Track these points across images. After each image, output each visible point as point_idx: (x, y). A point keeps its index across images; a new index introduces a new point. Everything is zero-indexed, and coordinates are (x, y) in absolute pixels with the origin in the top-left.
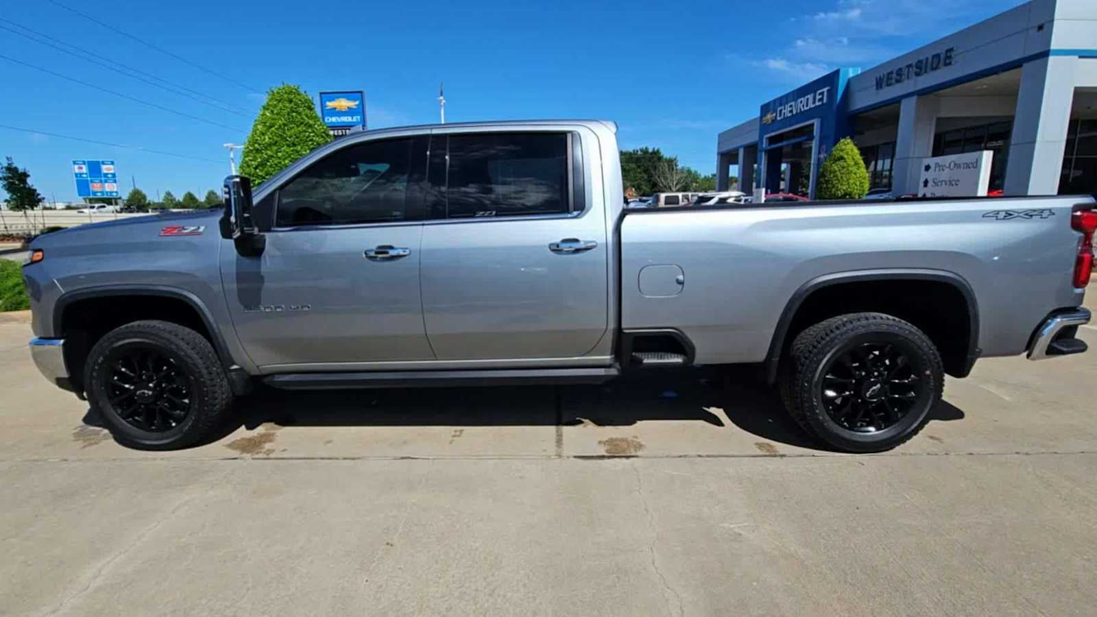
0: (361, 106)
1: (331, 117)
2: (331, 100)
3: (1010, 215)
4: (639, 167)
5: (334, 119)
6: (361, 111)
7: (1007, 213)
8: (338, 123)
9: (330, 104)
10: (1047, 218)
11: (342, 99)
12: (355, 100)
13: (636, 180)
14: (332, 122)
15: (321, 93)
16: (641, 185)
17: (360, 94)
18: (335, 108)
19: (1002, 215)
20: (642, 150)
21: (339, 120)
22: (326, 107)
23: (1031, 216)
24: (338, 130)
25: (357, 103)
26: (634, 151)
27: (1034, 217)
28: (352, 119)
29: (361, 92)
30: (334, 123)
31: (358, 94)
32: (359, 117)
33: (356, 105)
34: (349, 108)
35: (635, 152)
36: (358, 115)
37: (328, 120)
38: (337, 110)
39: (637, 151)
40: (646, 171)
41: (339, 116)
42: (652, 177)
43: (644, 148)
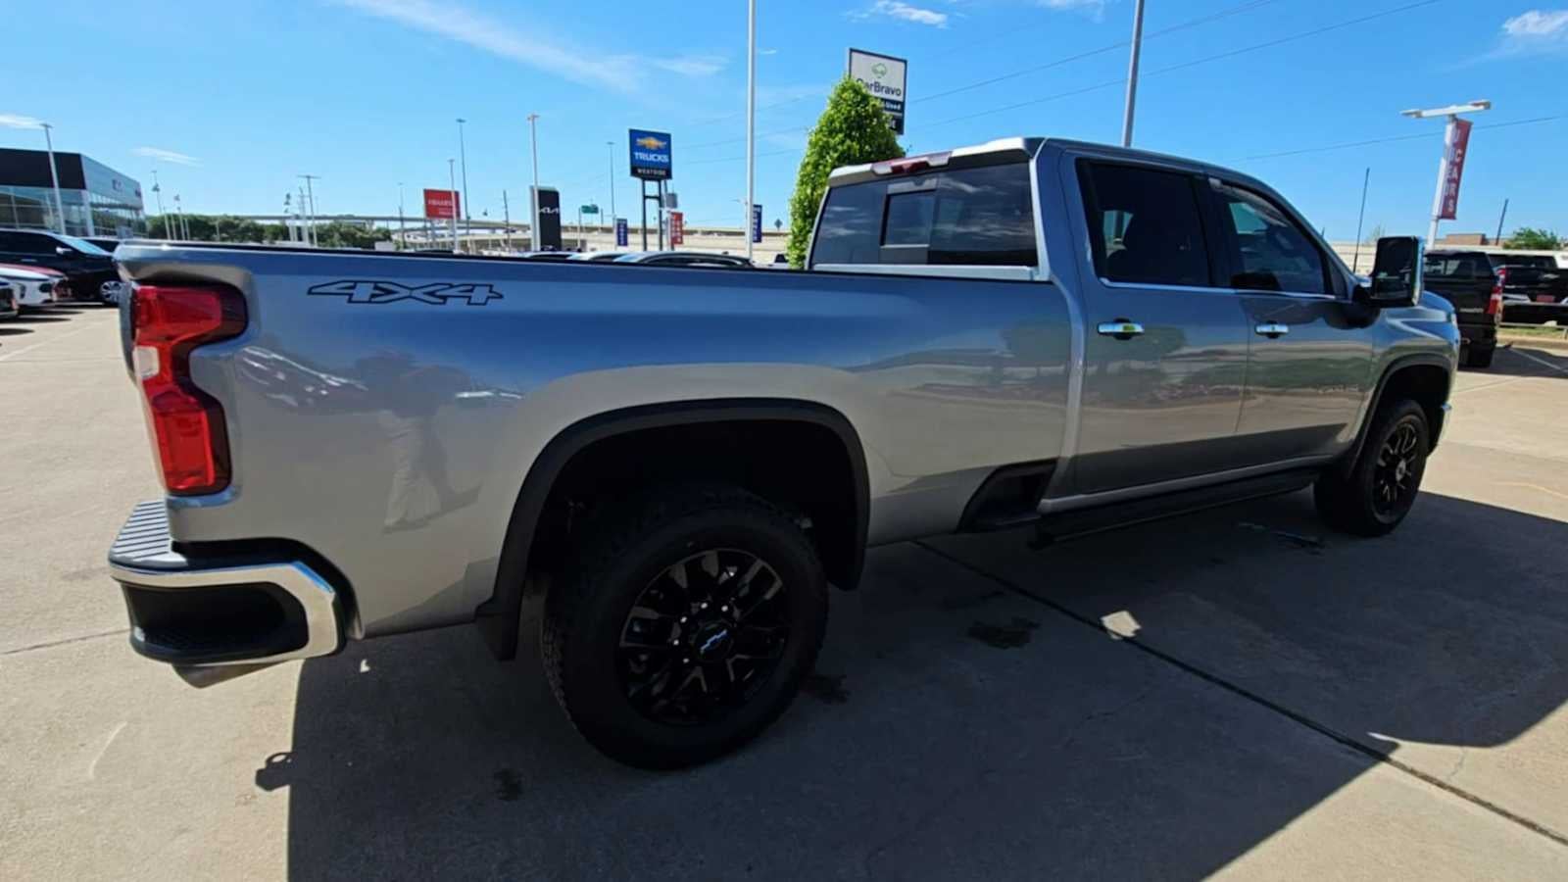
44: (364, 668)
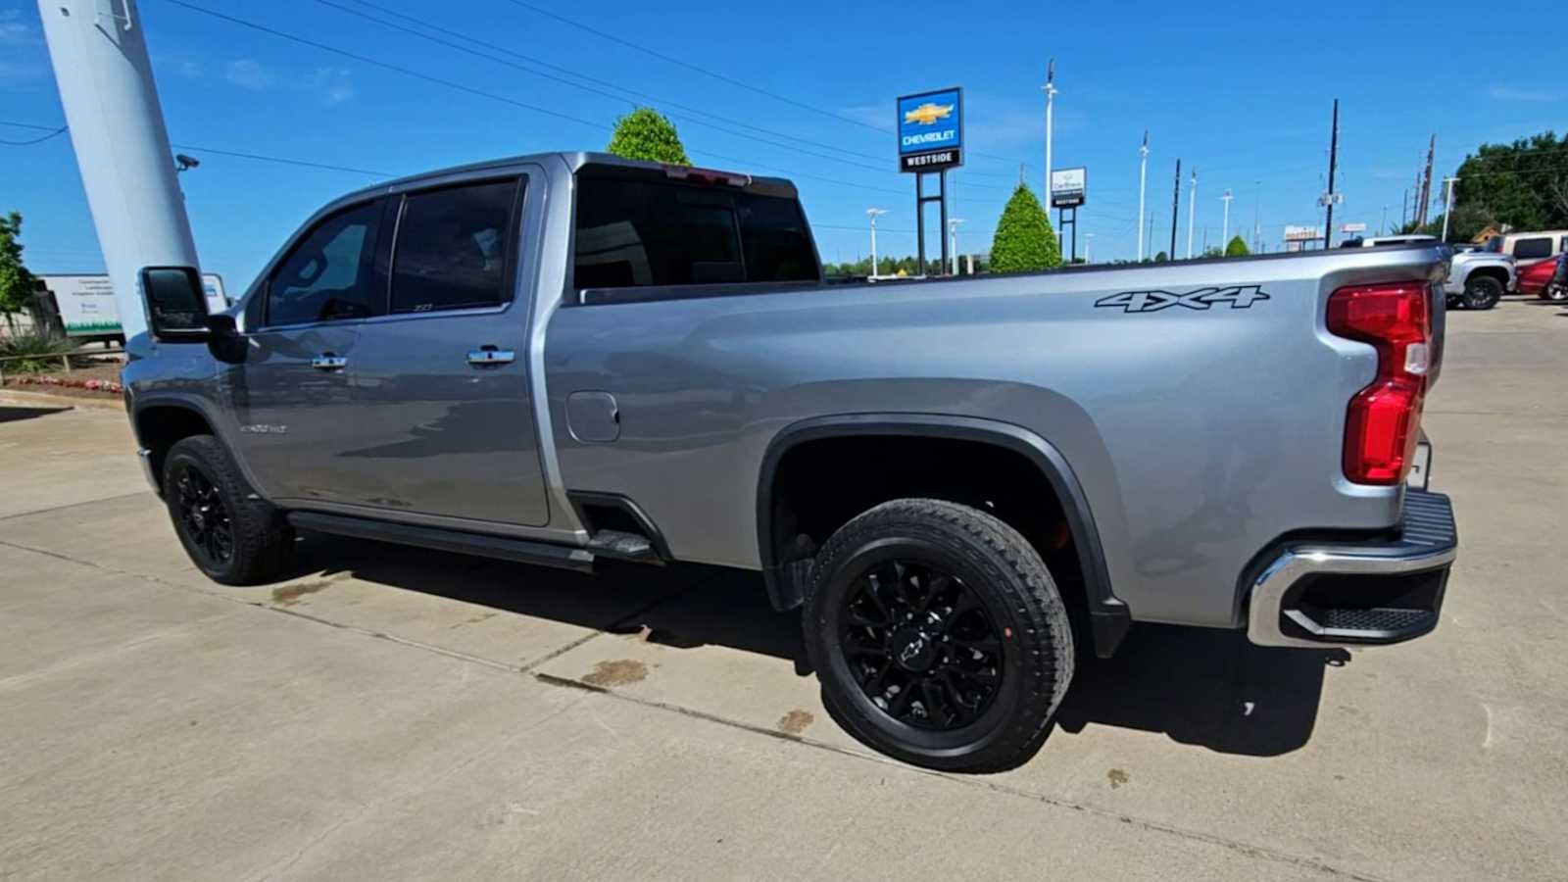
0: (956, 114)
1: (912, 136)
2: (912, 109)
3: (1159, 300)
4: (1524, 177)
5: (915, 140)
6: (956, 121)
7: (1149, 297)
8: (922, 144)
9: (911, 116)
10: (1249, 306)
11: (929, 105)
12: (947, 104)
13: (1514, 207)
14: (912, 145)
15: (899, 99)
16: (1524, 217)
17: (955, 94)
18: (918, 122)
19: (1139, 301)
20: (1535, 142)
21: (923, 141)
22: (905, 120)
23: (1209, 302)
24: (920, 156)
25: (951, 108)
26: (1516, 144)
27: (1214, 305)
28: (942, 136)
29: (957, 90)
30: (917, 145)
31: (952, 95)
32: (952, 132)
33: (949, 113)
34: (938, 118)
35: (1518, 147)
36: (950, 129)
37: (907, 141)
38: (921, 123)
39: (1524, 144)
40: (1539, 187)
41: (923, 134)
42: (1551, 197)
43: (1544, 135)
44: (1250, 706)
